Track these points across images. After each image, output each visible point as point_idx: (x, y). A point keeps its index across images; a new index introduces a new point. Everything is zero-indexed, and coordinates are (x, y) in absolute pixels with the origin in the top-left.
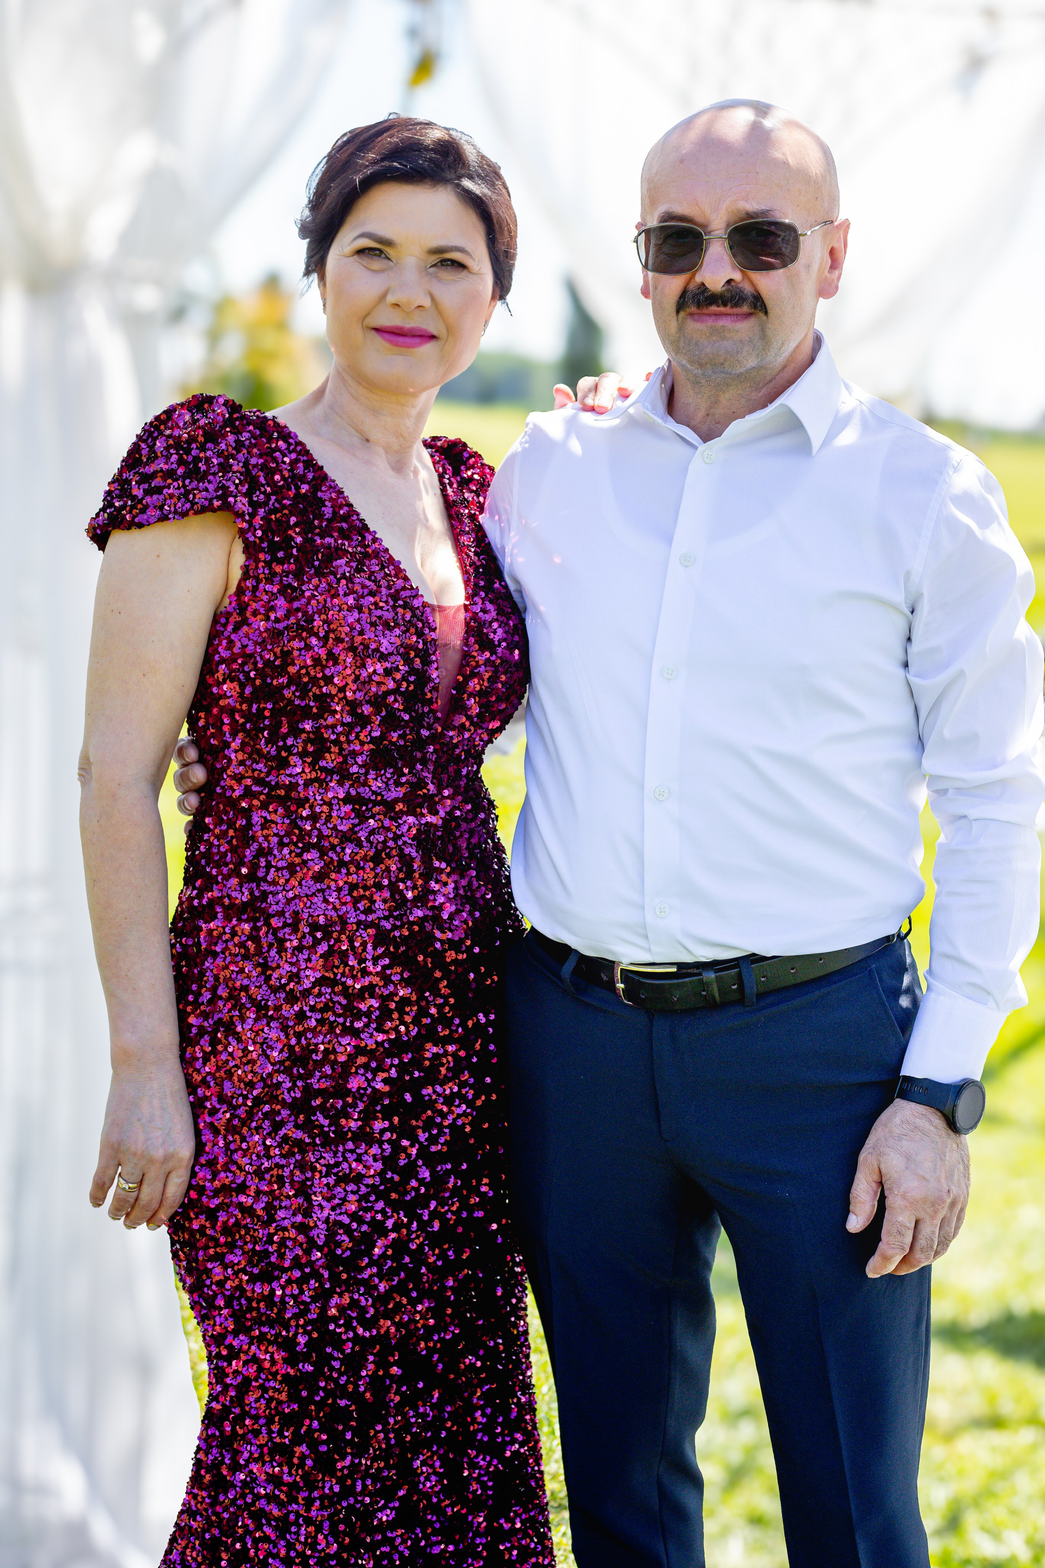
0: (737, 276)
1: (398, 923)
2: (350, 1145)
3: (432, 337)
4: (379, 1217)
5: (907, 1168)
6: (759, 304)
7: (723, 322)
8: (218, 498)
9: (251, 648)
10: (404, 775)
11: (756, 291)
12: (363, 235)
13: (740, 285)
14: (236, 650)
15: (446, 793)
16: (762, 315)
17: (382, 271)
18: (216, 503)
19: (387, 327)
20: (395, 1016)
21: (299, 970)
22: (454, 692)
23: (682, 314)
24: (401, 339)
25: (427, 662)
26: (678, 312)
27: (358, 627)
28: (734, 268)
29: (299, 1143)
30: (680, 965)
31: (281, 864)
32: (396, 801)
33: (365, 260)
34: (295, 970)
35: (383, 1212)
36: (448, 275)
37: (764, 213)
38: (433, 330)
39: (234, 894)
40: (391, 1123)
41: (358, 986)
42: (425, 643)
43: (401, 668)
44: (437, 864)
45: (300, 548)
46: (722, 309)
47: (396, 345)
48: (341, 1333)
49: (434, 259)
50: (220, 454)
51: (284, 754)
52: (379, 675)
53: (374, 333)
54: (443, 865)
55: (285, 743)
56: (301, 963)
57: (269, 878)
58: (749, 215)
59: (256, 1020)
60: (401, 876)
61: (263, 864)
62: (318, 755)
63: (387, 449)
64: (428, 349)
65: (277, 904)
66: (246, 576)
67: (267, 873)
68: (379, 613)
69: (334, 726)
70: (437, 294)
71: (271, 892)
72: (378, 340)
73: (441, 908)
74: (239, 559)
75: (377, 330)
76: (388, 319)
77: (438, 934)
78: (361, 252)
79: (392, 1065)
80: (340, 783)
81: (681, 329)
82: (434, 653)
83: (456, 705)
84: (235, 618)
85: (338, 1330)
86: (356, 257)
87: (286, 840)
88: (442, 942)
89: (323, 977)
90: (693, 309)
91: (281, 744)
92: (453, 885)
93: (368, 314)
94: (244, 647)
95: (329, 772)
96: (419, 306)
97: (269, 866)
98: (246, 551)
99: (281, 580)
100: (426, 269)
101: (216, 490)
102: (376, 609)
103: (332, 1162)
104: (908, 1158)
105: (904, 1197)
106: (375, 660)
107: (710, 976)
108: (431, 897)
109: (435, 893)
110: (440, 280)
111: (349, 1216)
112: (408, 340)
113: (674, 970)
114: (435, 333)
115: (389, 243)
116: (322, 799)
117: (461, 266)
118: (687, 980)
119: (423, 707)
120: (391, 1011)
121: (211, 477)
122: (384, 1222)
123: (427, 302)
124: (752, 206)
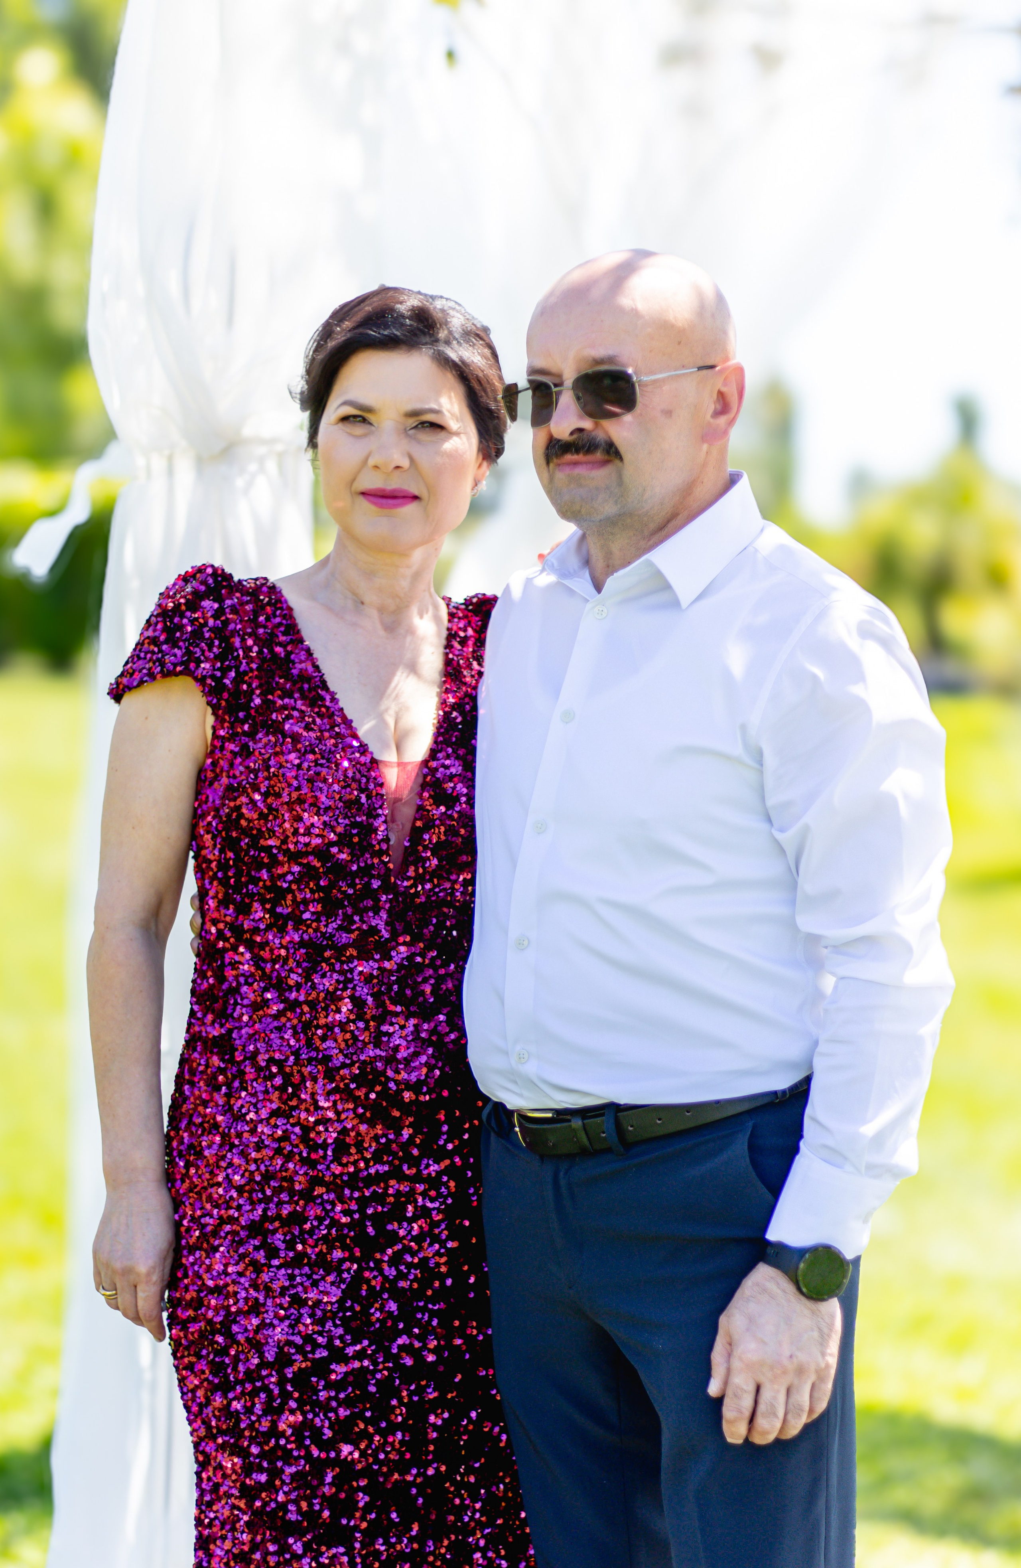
0: (587, 424)
1: (348, 1061)
2: (307, 1269)
3: (415, 498)
4: (337, 1342)
5: (748, 1330)
6: (612, 452)
7: (579, 471)
8: (181, 664)
9: (217, 802)
10: (355, 922)
11: (609, 437)
12: (345, 403)
13: (593, 433)
14: (209, 804)
15: (401, 939)
16: (617, 462)
17: (365, 436)
18: (179, 669)
19: (371, 490)
20: (353, 1150)
21: (258, 1101)
22: (407, 844)
23: (551, 465)
24: (384, 501)
25: (372, 814)
26: (548, 463)
27: (295, 783)
28: (581, 417)
29: (254, 1263)
30: (557, 1112)
31: (246, 1002)
32: (346, 947)
33: (347, 427)
34: (254, 1101)
35: (341, 1337)
36: (425, 436)
37: (611, 360)
38: (414, 490)
39: (209, 1029)
40: (352, 1254)
41: (312, 1119)
42: (369, 797)
43: (340, 821)
44: (393, 1008)
45: (257, 707)
46: (575, 457)
47: (381, 506)
48: (292, 1450)
49: (412, 422)
50: (192, 622)
51: (247, 901)
52: (318, 828)
53: (361, 498)
54: (399, 1009)
55: (248, 890)
56: (259, 1094)
57: (235, 1015)
58: (598, 362)
59: (221, 1146)
60: (352, 1017)
61: (232, 1002)
62: (276, 902)
63: (381, 610)
64: (410, 509)
65: (240, 1038)
66: (215, 735)
67: (234, 1010)
68: (319, 768)
69: (284, 875)
70: (416, 456)
71: (236, 1028)
72: (365, 504)
73: (397, 1048)
74: (210, 720)
75: (363, 493)
76: (371, 481)
77: (390, 1073)
78: (345, 419)
79: (351, 1198)
80: (296, 929)
81: (551, 479)
82: (381, 807)
83: (411, 856)
84: (210, 775)
85: (289, 1446)
86: (340, 425)
87: (250, 980)
88: (398, 1083)
89: (279, 1108)
90: (555, 460)
91: (244, 891)
92: (411, 1029)
93: (353, 480)
94: (214, 801)
95: (287, 918)
96: (398, 467)
97: (236, 1003)
98: (213, 713)
99: (240, 740)
100: (405, 430)
101: (183, 656)
102: (315, 766)
103: (287, 1284)
104: (751, 1320)
105: (741, 1359)
106: (312, 814)
107: (577, 1123)
108: (385, 1039)
109: (390, 1035)
110: (419, 442)
111: (302, 1337)
112: (390, 501)
113: (550, 1115)
114: (417, 493)
115: (369, 410)
116: (280, 943)
117: (437, 427)
118: (559, 1125)
119: (372, 858)
120: (349, 1146)
121: (181, 644)
122: (344, 1349)
123: (405, 463)
124: (600, 352)
